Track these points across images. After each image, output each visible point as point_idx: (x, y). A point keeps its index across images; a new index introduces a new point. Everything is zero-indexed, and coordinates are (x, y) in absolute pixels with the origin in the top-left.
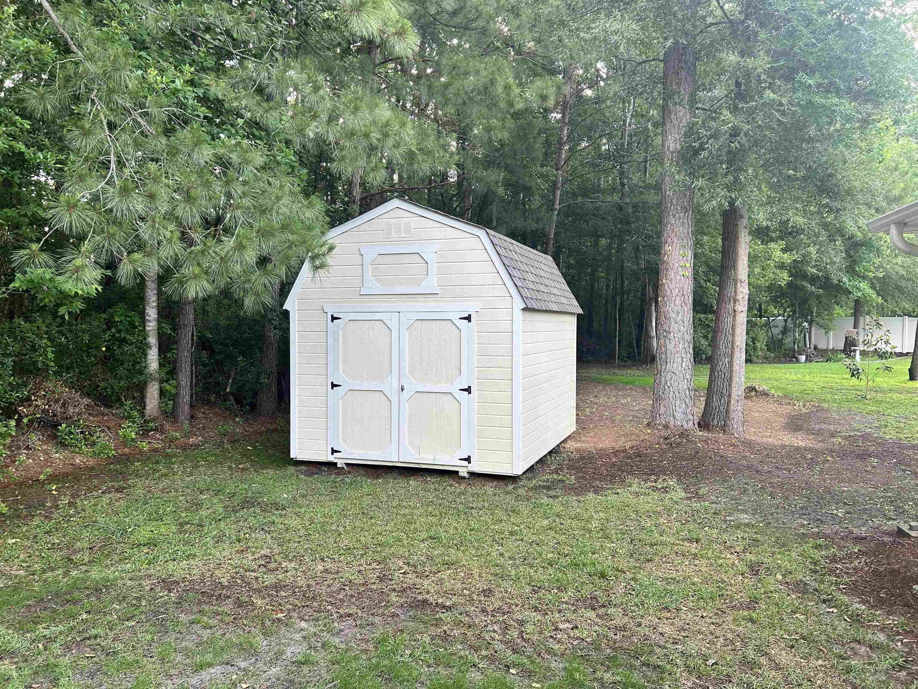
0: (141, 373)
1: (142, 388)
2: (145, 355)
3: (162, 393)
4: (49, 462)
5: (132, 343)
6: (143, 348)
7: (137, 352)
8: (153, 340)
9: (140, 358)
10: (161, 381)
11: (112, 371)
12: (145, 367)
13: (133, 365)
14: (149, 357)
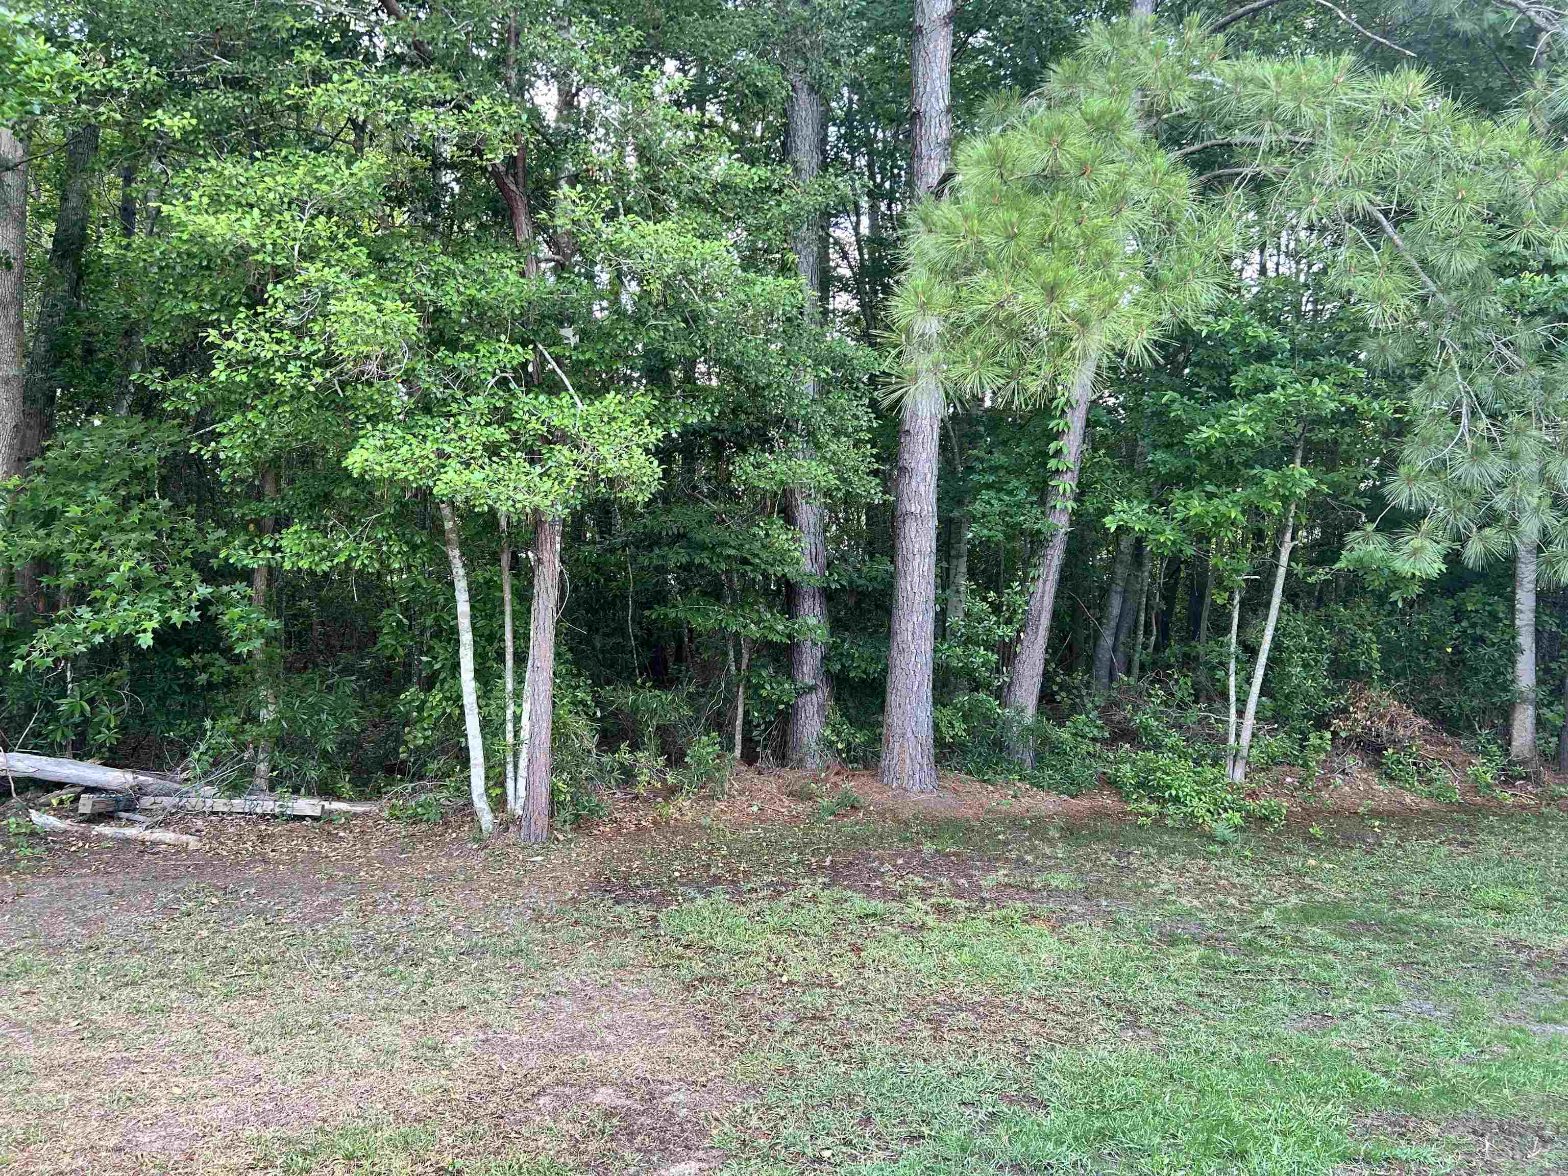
0: (1506, 689)
1: (1507, 712)
2: (1514, 663)
3: (1540, 723)
4: (1370, 793)
5: (1493, 644)
6: (1510, 652)
7: (1501, 657)
8: (1526, 640)
9: (1505, 666)
10: (1538, 705)
11: (1461, 682)
12: (1513, 681)
13: (1493, 677)
14: (1519, 666)
